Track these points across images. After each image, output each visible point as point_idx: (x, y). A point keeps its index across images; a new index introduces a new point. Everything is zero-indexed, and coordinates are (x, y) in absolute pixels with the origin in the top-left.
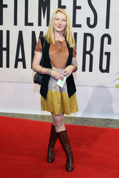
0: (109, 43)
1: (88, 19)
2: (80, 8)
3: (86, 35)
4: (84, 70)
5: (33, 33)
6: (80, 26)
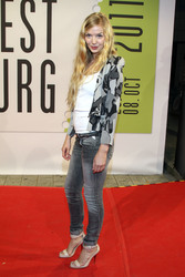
0: (53, 72)
1: (23, 40)
2: (10, 25)
3: (20, 62)
4: (20, 110)
6: (11, 50)
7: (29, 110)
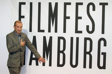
0: (105, 45)
1: (88, 27)
2: (81, 18)
3: (86, 39)
4: (85, 67)
5: (45, 38)
6: (81, 32)
7: (90, 67)
